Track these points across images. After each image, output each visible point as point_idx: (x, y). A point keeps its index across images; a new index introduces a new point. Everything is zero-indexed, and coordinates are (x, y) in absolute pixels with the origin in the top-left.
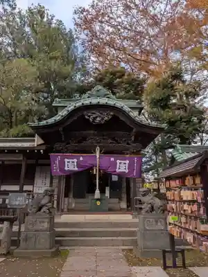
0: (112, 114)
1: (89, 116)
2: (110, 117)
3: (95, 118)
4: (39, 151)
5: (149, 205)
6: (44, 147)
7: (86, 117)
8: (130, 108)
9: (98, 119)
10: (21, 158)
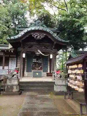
0: (45, 35)
1: (34, 36)
2: (44, 36)
3: (37, 37)
4: (11, 51)
5: (60, 75)
6: (13, 49)
7: (33, 36)
8: (53, 32)
9: (38, 37)
10: (3, 54)
